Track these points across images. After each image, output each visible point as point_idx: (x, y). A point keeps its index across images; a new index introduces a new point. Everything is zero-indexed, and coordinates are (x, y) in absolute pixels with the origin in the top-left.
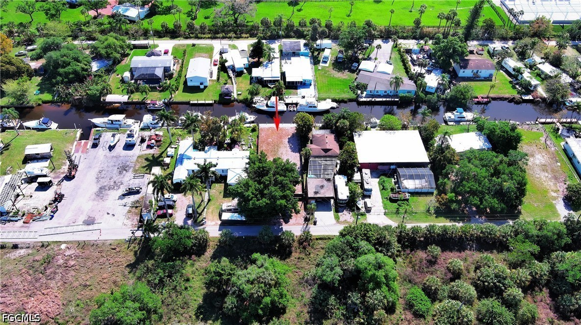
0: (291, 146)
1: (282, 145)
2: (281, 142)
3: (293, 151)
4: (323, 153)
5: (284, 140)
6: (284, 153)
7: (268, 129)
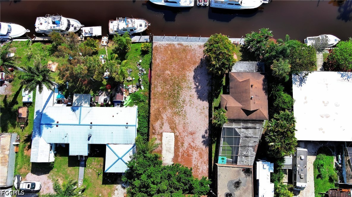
0: (197, 87)
1: (184, 85)
2: (184, 78)
3: (200, 97)
4: (244, 116)
5: (187, 73)
6: (187, 99)
7: (166, 48)
